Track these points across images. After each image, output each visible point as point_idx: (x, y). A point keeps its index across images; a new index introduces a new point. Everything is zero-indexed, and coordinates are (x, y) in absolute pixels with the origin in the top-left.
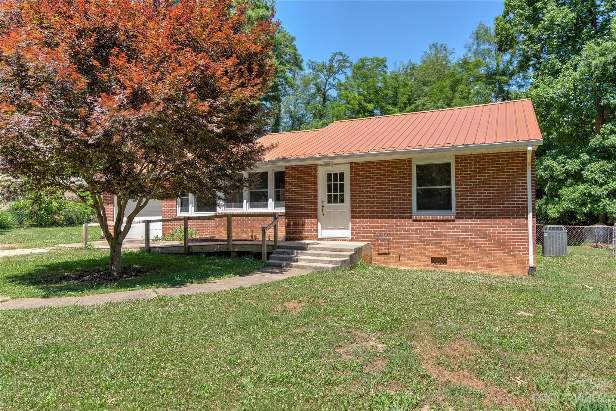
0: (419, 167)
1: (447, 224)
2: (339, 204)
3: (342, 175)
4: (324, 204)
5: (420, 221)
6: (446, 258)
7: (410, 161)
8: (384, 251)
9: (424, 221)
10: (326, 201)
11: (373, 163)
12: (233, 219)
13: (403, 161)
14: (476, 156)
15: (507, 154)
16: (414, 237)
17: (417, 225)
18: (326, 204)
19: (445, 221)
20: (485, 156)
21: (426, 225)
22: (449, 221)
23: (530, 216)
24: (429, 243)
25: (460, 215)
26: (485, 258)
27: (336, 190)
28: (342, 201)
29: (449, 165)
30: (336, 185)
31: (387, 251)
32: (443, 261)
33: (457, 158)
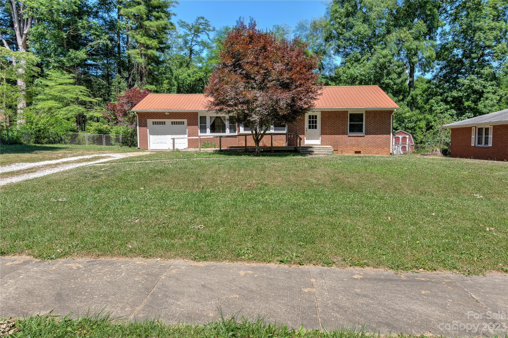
0: (350, 114)
1: (362, 138)
2: (314, 129)
3: (316, 116)
4: (307, 129)
5: (351, 136)
6: (360, 151)
7: (347, 111)
8: (335, 149)
9: (353, 136)
10: (308, 127)
11: (332, 112)
12: (273, 136)
13: (345, 111)
14: (373, 111)
15: (384, 111)
16: (348, 143)
17: (350, 138)
18: (308, 129)
19: (361, 136)
20: (377, 111)
21: (353, 138)
22: (362, 136)
23: (391, 134)
24: (354, 146)
25: (366, 134)
26: (375, 151)
27: (313, 123)
28: (316, 128)
29: (362, 114)
30: (313, 121)
31: (337, 149)
32: (359, 152)
33: (366, 112)
